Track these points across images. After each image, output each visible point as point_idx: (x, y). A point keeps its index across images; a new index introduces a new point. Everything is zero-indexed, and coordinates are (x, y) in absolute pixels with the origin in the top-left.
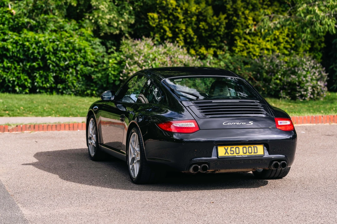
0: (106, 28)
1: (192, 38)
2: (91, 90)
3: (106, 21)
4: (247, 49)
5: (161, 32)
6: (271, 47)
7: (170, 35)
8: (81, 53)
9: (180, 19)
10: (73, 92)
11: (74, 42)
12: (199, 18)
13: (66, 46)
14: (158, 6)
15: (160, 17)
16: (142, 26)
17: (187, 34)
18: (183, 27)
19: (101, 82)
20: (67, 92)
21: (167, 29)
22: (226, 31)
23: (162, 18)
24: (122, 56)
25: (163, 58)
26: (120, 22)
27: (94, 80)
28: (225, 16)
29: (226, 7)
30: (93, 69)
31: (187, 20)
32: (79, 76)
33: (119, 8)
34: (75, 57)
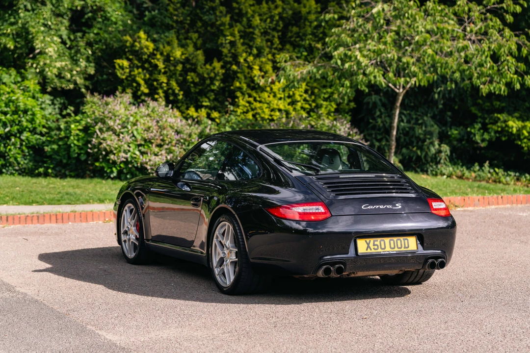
0: (56, 80)
1: (176, 95)
2: (44, 167)
3: (55, 71)
4: (253, 110)
5: (132, 86)
6: (285, 107)
7: (146, 91)
8: (27, 115)
9: (159, 68)
10: (16, 170)
11: (17, 99)
12: (186, 67)
13: (7, 105)
14: (127, 50)
15: (132, 65)
16: (105, 77)
17: (168, 89)
18: (163, 79)
19: (59, 156)
20: (7, 171)
21: (142, 82)
22: (222, 85)
23: (133, 67)
24: (89, 120)
25: (146, 121)
26: (75, 72)
27: (48, 154)
28: (221, 63)
29: (221, 52)
30: (44, 139)
31: (169, 69)
32: (24, 148)
33: (73, 51)
34: (20, 122)
